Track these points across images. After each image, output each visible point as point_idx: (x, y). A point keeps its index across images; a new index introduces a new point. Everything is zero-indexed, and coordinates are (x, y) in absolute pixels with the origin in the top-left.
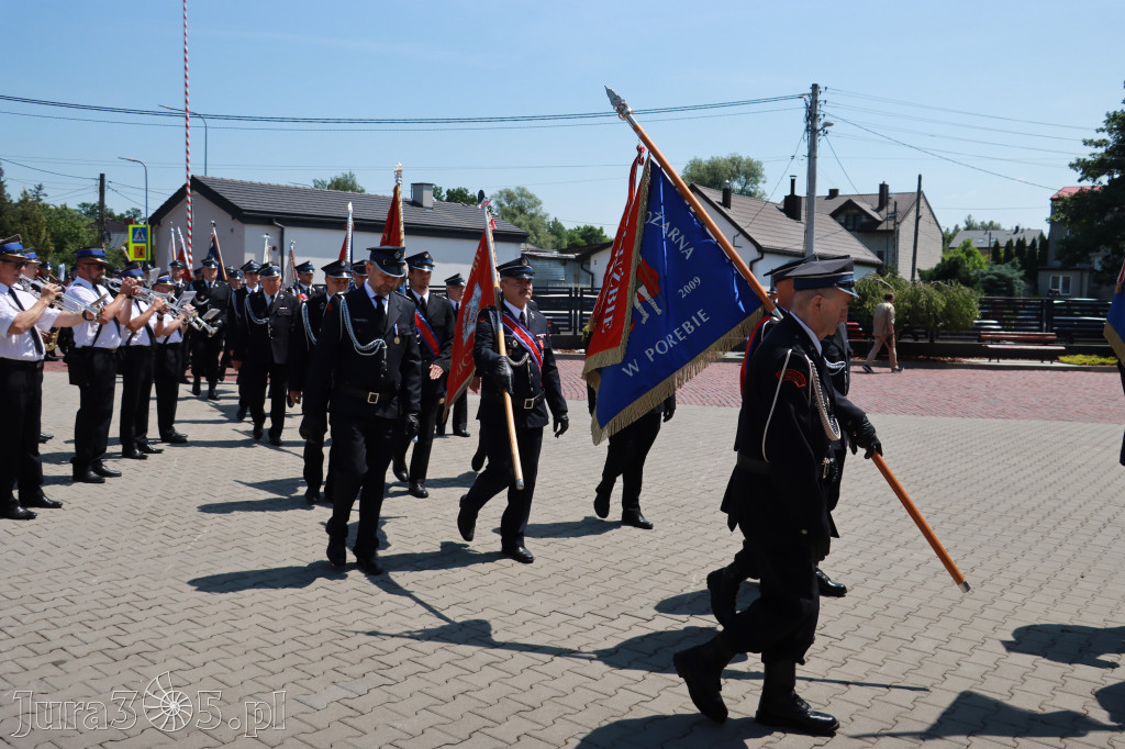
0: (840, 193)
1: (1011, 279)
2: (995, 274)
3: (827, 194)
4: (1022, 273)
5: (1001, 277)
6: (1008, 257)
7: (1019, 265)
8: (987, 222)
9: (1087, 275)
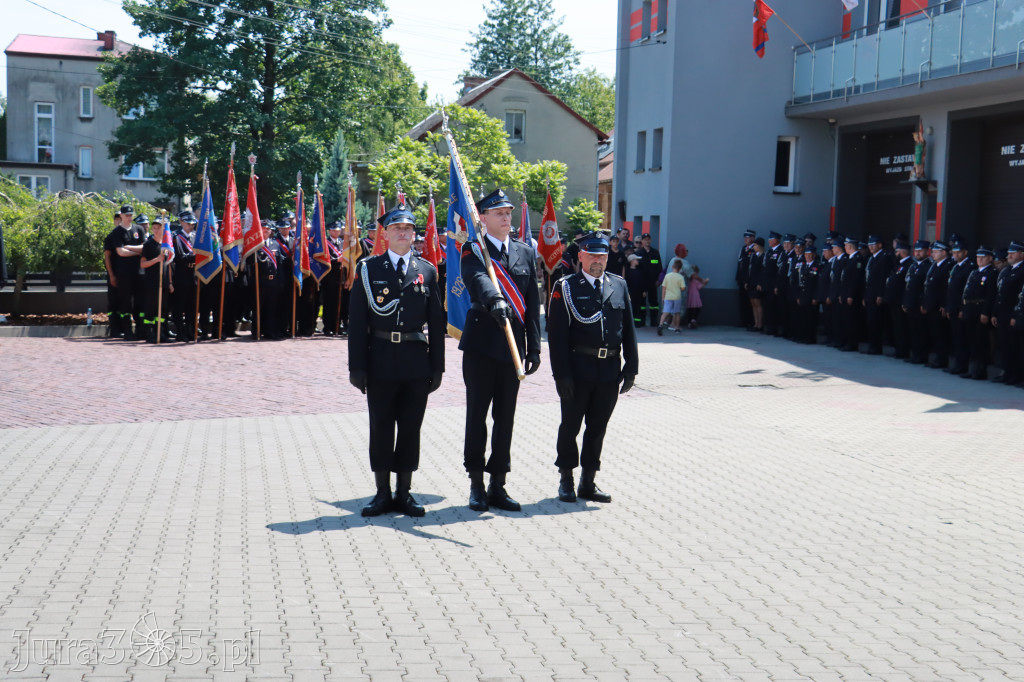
9: (71, 176)
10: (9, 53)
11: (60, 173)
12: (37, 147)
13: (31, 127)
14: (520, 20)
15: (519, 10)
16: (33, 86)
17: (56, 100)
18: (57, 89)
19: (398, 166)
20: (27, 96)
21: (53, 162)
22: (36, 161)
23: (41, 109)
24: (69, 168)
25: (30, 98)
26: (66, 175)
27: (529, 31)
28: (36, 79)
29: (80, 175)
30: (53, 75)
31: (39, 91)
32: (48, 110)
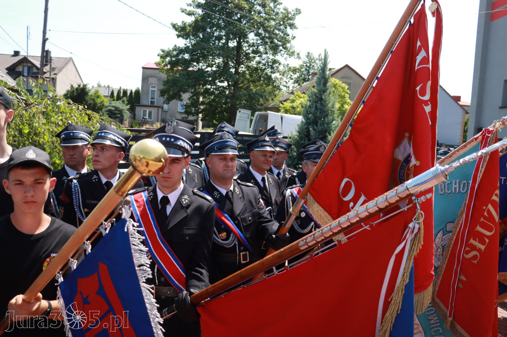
0: (21, 54)
1: (122, 110)
2: (112, 106)
3: (13, 54)
4: (128, 107)
5: (117, 108)
6: (119, 98)
7: (127, 102)
8: (106, 86)
9: (160, 110)
10: (143, 68)
11: (156, 109)
12: (150, 100)
13: (148, 93)
14: (313, 64)
15: (313, 61)
16: (150, 79)
17: (157, 84)
18: (158, 80)
19: (300, 104)
20: (148, 82)
21: (155, 105)
22: (150, 104)
23: (152, 87)
24: (159, 107)
25: (149, 84)
26: (158, 110)
27: (316, 68)
28: (152, 76)
29: (164, 110)
30: (157, 75)
31: (151, 80)
32: (154, 87)
